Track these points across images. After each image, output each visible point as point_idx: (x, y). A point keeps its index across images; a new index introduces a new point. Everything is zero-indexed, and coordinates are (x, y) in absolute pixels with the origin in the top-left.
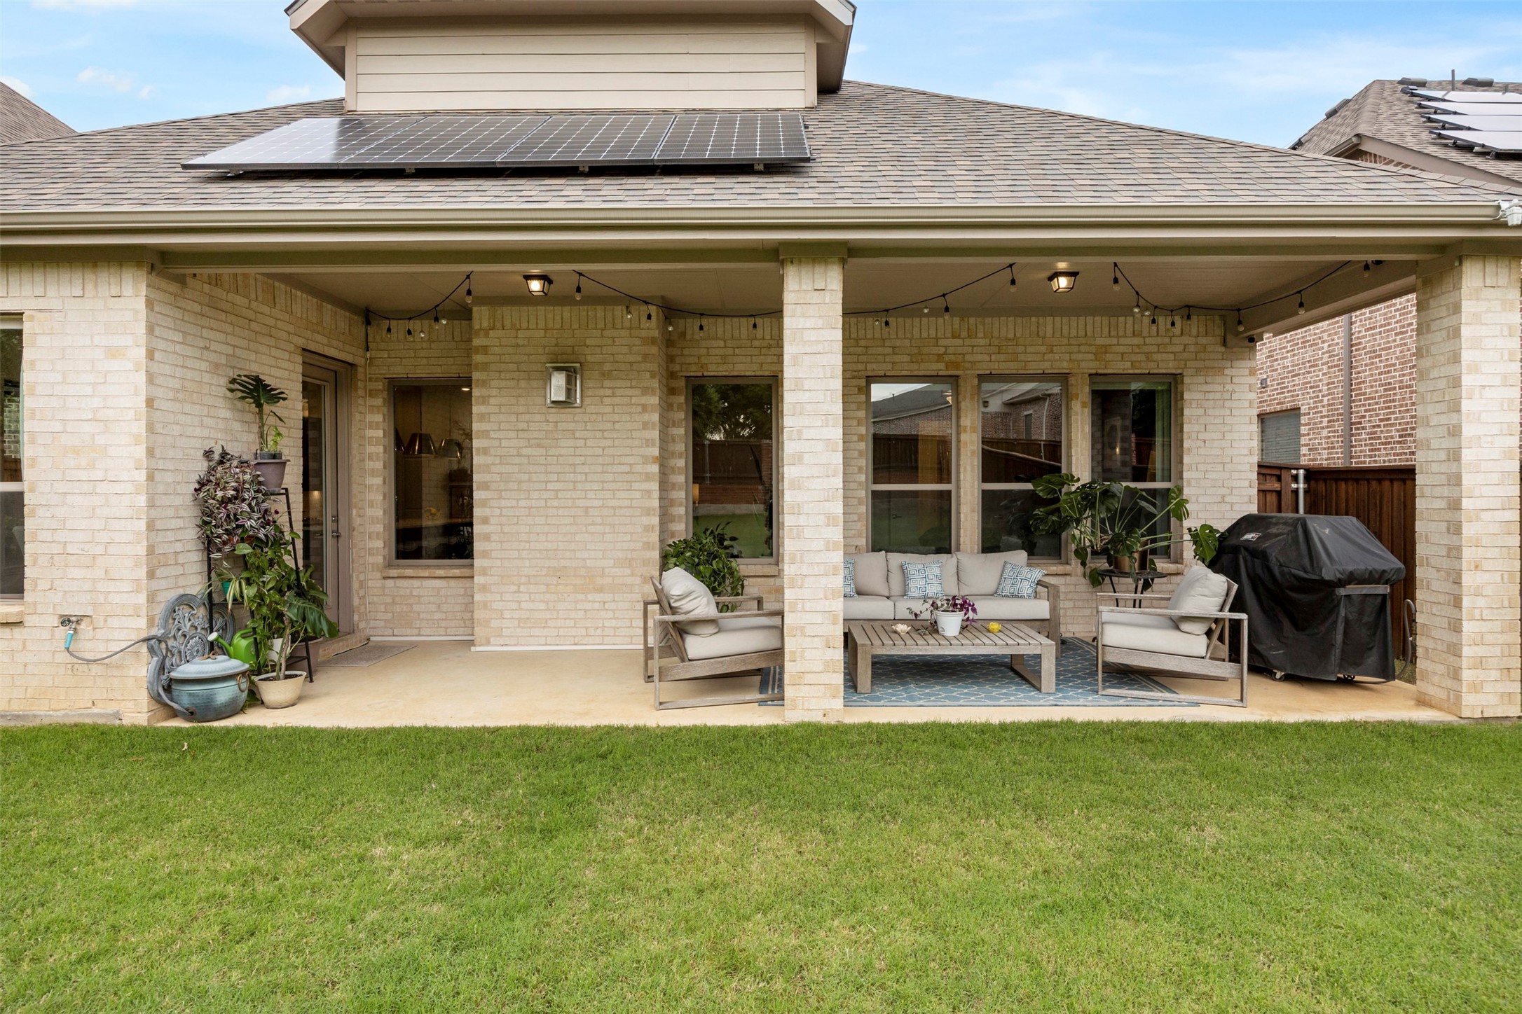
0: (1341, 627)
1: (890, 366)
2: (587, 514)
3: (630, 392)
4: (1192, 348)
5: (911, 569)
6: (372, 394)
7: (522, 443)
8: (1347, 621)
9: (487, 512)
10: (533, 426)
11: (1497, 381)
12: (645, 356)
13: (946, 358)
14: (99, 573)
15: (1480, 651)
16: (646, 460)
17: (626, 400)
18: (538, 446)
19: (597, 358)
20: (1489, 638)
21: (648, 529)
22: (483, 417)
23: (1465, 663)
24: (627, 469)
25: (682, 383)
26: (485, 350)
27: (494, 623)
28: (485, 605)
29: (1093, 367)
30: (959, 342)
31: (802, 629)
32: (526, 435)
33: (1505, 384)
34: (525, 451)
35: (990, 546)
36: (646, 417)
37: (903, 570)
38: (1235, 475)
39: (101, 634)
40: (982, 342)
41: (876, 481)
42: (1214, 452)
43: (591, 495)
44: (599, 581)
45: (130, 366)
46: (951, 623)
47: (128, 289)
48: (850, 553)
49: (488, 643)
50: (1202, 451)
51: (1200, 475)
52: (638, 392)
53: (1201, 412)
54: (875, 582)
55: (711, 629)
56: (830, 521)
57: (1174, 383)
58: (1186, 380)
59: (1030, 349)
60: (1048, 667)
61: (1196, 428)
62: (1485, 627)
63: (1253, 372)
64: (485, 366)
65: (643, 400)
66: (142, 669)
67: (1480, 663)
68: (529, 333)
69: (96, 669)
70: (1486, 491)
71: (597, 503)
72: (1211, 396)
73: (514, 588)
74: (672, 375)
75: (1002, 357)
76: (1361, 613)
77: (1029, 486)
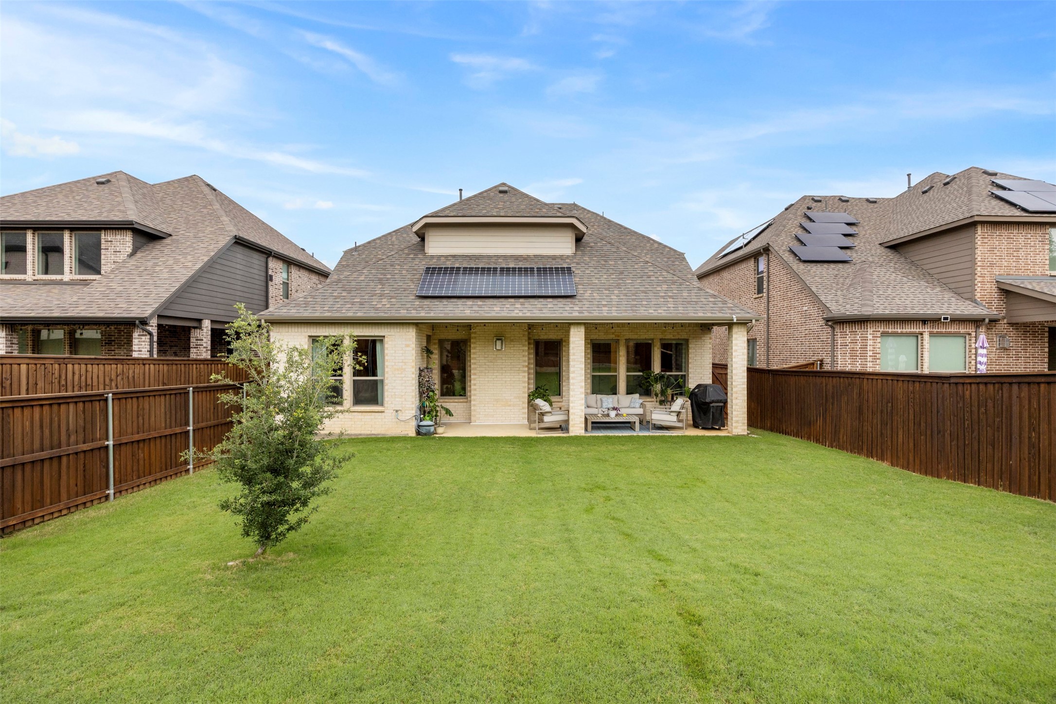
0: (711, 414)
1: (597, 336)
2: (506, 383)
3: (518, 346)
4: (692, 331)
5: (603, 399)
6: (435, 344)
7: (486, 361)
8: (713, 412)
9: (475, 382)
10: (490, 356)
11: (741, 354)
12: (524, 335)
13: (615, 334)
14: (403, 400)
15: (737, 419)
16: (524, 366)
17: (518, 348)
18: (491, 362)
19: (509, 336)
20: (739, 416)
21: (524, 387)
22: (474, 353)
23: (733, 422)
24: (518, 369)
25: (533, 341)
26: (475, 333)
27: (477, 416)
28: (475, 410)
29: (661, 336)
30: (619, 329)
31: (574, 413)
32: (488, 359)
33: (743, 355)
34: (487, 364)
35: (629, 392)
36: (524, 353)
37: (601, 400)
38: (705, 371)
39: (403, 414)
40: (627, 329)
41: (593, 372)
42: (699, 363)
43: (507, 377)
44: (509, 403)
45: (411, 349)
46: (613, 414)
47: (411, 330)
48: (586, 394)
49: (475, 422)
50: (695, 363)
51: (694, 370)
52: (521, 346)
53: (694, 351)
54: (593, 404)
55: (550, 414)
56: (581, 387)
57: (687, 341)
58: (690, 341)
59: (642, 331)
60: (637, 425)
61: (693, 356)
62: (739, 413)
63: (711, 338)
64: (475, 338)
65: (523, 348)
66: (414, 424)
67: (737, 422)
68: (488, 328)
69: (402, 423)
70: (739, 380)
71: (509, 379)
72: (697, 346)
73: (483, 405)
74: (529, 339)
75: (632, 333)
76: (716, 410)
77: (641, 374)
